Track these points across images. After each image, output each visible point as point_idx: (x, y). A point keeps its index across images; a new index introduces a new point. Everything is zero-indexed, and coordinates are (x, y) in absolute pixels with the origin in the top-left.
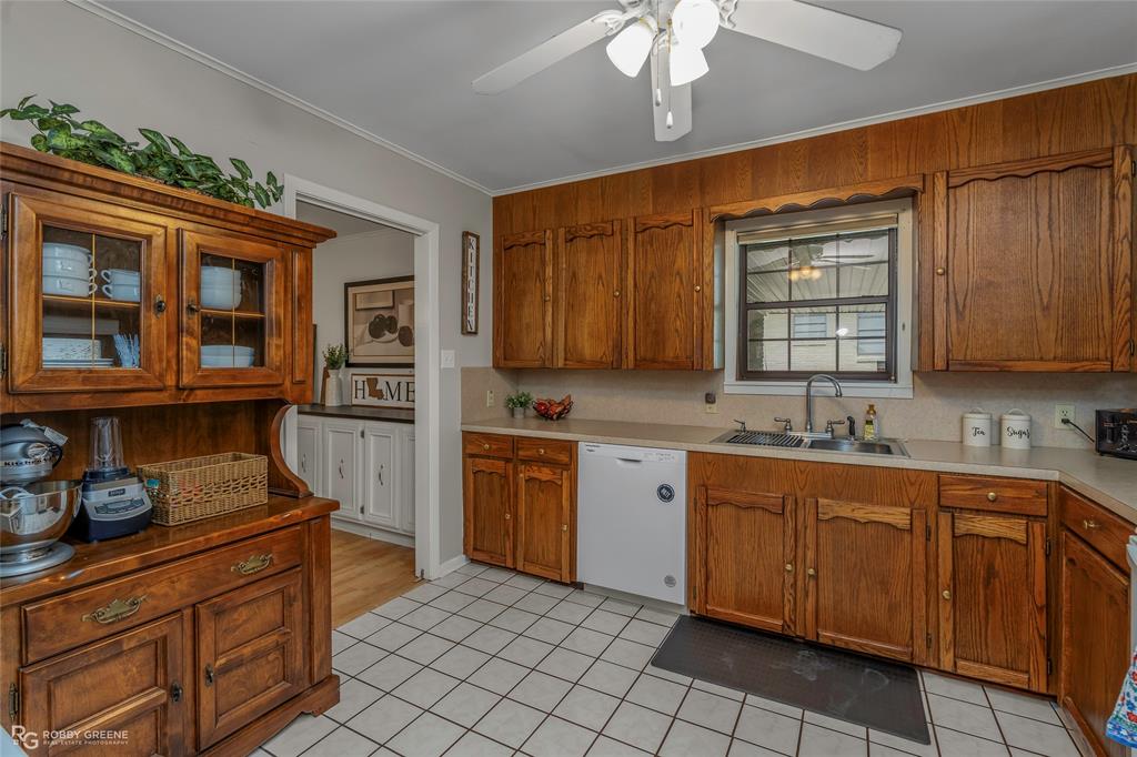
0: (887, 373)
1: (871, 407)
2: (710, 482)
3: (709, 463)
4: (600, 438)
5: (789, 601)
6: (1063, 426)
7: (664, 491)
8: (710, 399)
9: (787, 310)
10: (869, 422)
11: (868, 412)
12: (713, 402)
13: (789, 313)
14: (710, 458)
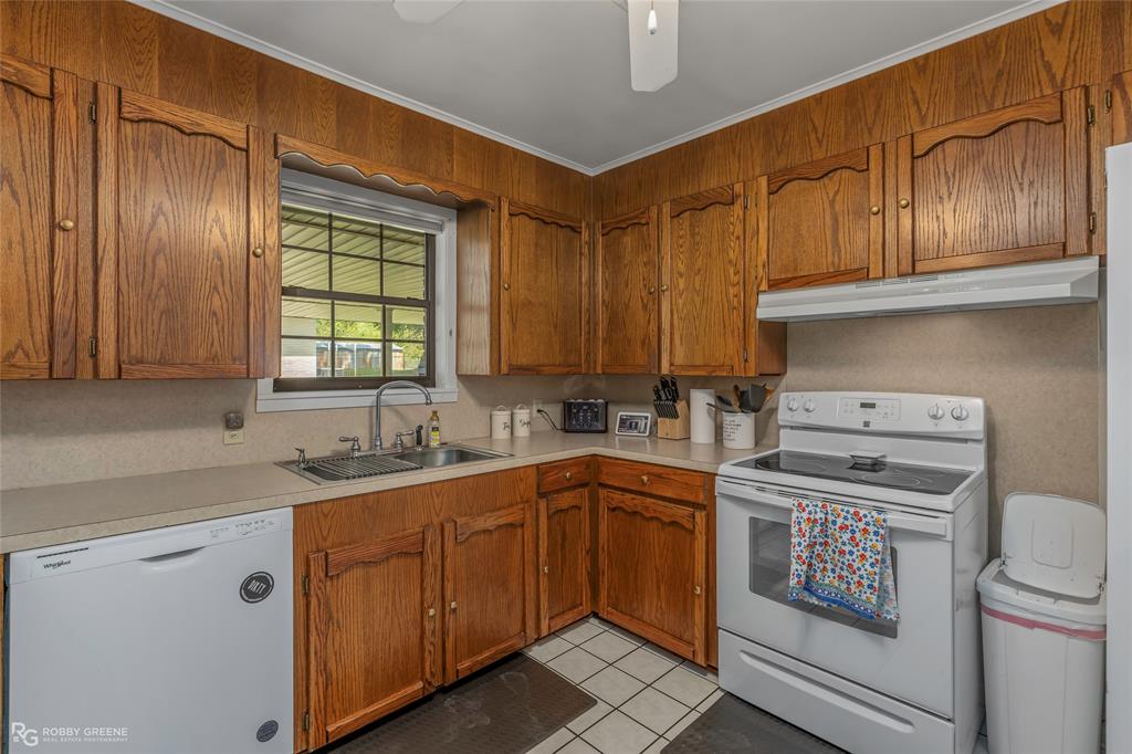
0: (427, 379)
1: (435, 413)
2: (328, 543)
3: (326, 516)
4: (83, 531)
5: (430, 652)
6: (539, 415)
7: (254, 586)
8: (233, 422)
9: (330, 301)
10: (435, 429)
11: (432, 419)
12: (240, 426)
13: (333, 304)
14: (326, 508)
